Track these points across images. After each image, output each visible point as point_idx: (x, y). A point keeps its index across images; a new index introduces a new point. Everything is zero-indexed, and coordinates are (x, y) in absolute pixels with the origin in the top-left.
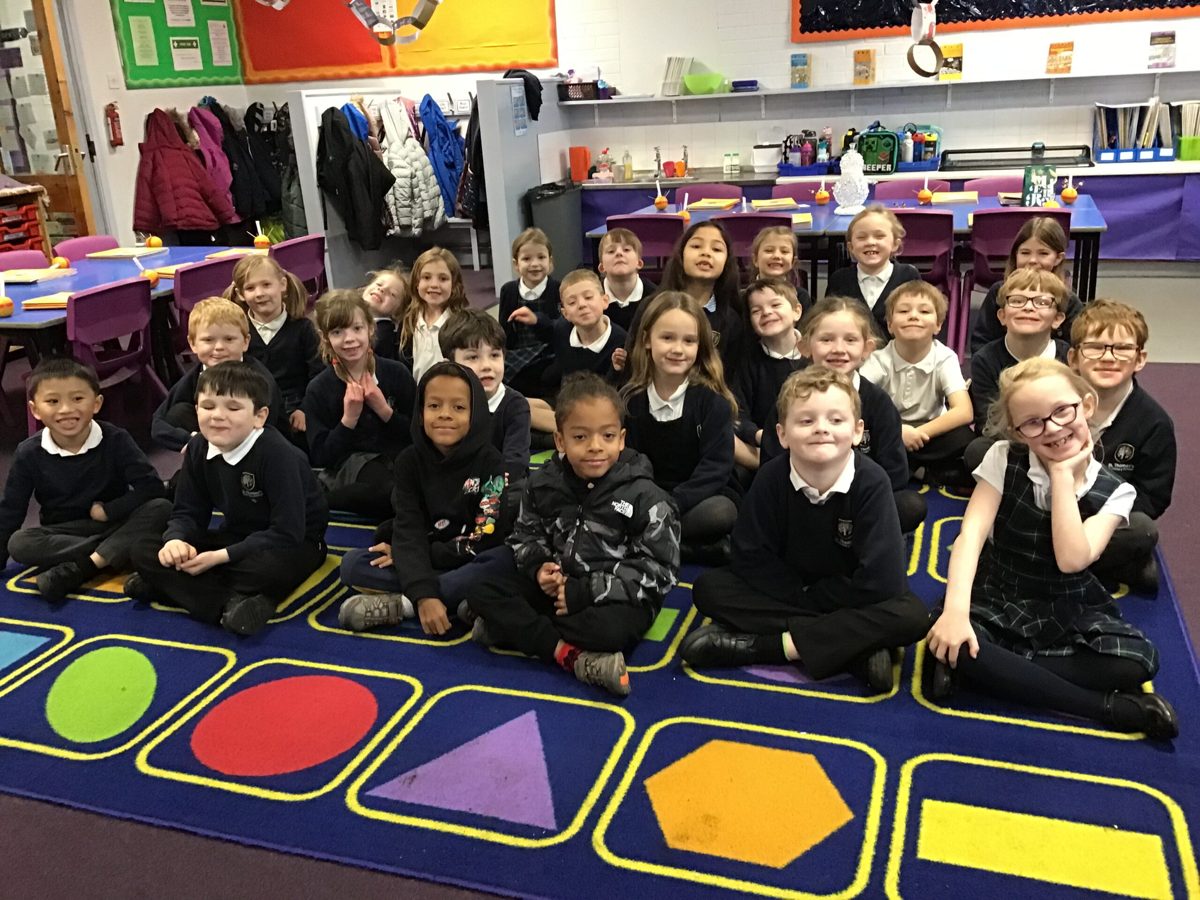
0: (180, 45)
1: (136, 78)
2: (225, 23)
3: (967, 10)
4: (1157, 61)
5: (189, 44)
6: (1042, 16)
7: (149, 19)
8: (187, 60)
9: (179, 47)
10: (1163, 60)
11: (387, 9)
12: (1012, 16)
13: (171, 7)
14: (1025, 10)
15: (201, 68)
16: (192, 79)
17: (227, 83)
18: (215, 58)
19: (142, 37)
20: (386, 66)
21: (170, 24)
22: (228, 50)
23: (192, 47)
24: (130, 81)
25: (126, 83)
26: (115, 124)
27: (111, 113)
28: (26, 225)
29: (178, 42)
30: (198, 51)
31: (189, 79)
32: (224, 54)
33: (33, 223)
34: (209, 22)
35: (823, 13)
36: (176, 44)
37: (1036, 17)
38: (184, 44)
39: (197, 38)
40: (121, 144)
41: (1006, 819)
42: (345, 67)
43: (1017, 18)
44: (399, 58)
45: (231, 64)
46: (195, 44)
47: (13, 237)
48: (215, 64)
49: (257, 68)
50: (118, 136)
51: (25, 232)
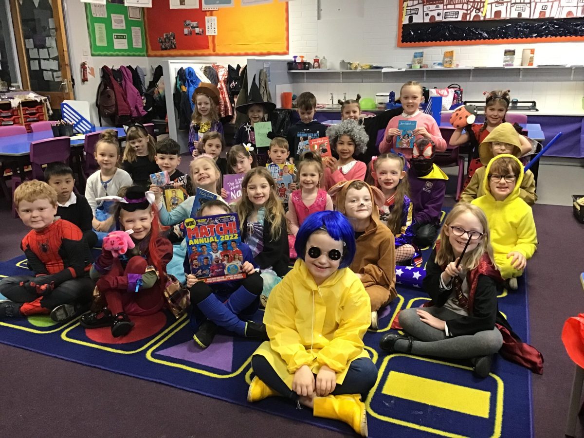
0: (118, 37)
1: (96, 51)
2: (140, 28)
3: (481, 34)
4: (507, 63)
5: (122, 37)
6: (517, 38)
7: (104, 25)
8: (120, 44)
9: (117, 38)
10: (510, 62)
11: (213, 25)
12: (503, 38)
13: (115, 20)
14: (509, 35)
15: (127, 48)
16: (123, 53)
17: (139, 56)
18: (134, 44)
19: (100, 33)
20: (210, 51)
21: (113, 28)
22: (140, 41)
23: (124, 38)
24: (93, 52)
25: (91, 53)
26: (85, 71)
27: (83, 66)
28: (38, 114)
29: (117, 36)
30: (126, 40)
31: (121, 53)
32: (138, 43)
33: (41, 114)
34: (132, 27)
35: (413, 34)
36: (116, 37)
37: (515, 39)
38: (119, 37)
39: (126, 35)
40: (87, 81)
41: (424, 381)
42: (192, 51)
43: (505, 39)
44: (217, 48)
45: (141, 47)
46: (125, 37)
47: (31, 119)
48: (134, 47)
49: (153, 49)
50: (86, 77)
51: (37, 117)
